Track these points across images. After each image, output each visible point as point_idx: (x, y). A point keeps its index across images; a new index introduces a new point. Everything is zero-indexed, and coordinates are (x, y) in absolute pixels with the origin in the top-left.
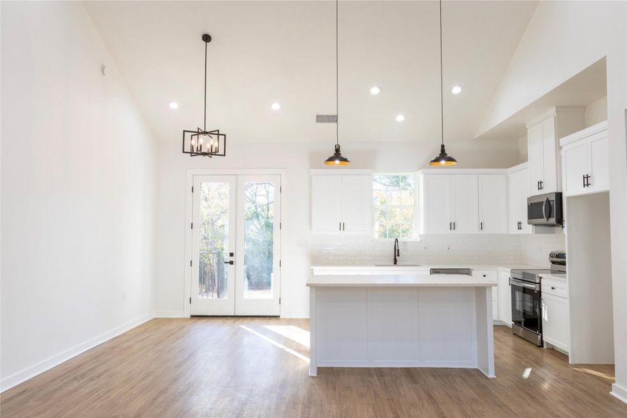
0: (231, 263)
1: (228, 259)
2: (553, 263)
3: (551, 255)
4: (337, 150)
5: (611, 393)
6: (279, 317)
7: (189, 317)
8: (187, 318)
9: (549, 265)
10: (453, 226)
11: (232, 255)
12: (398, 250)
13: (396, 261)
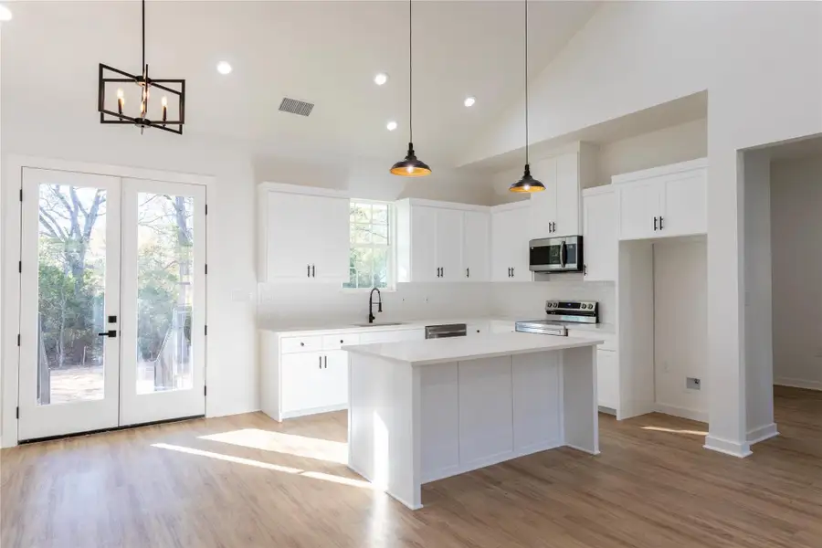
0: (112, 334)
1: (108, 327)
2: (549, 312)
3: (549, 305)
4: (411, 152)
5: (705, 446)
6: (204, 416)
7: (15, 444)
8: (12, 449)
9: (544, 315)
10: (440, 272)
11: (112, 319)
12: (380, 304)
13: (371, 318)
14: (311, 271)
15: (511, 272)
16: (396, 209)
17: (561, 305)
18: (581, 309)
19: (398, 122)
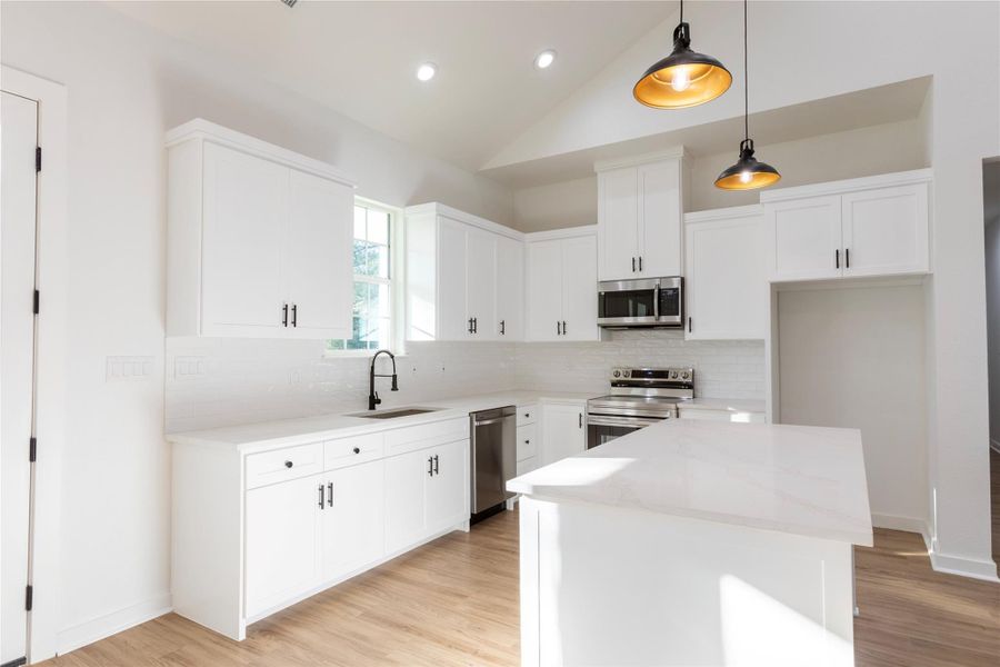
3: (615, 373)
6: (23, 660)
10: (473, 325)
12: (395, 377)
13: (374, 401)
14: (290, 315)
15: (562, 328)
16: (405, 221)
17: (636, 373)
18: (670, 379)
19: (436, 67)
